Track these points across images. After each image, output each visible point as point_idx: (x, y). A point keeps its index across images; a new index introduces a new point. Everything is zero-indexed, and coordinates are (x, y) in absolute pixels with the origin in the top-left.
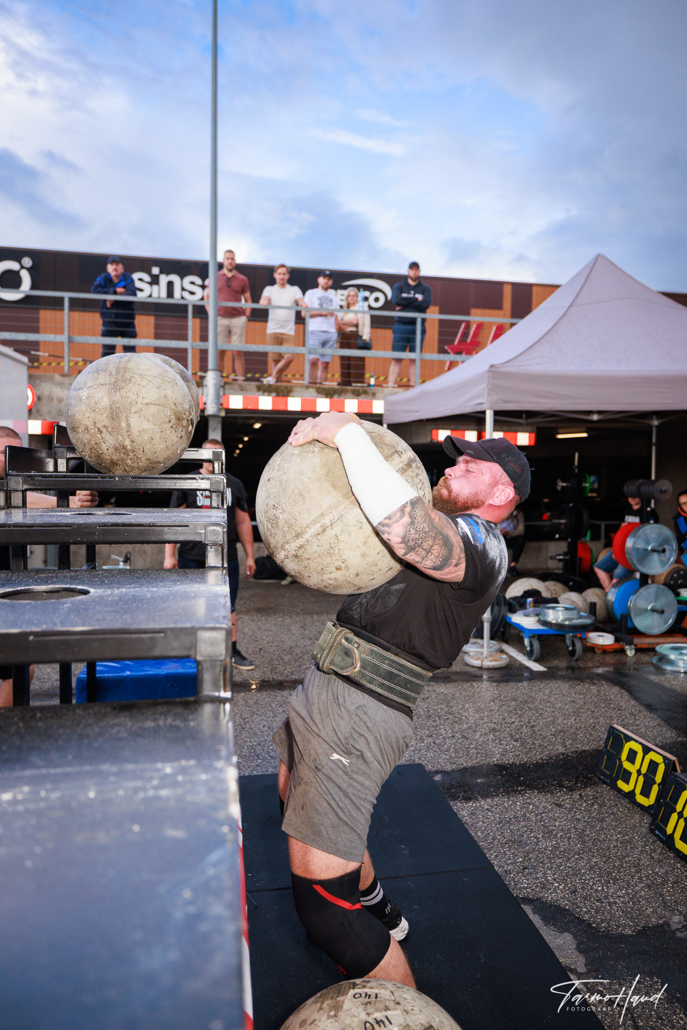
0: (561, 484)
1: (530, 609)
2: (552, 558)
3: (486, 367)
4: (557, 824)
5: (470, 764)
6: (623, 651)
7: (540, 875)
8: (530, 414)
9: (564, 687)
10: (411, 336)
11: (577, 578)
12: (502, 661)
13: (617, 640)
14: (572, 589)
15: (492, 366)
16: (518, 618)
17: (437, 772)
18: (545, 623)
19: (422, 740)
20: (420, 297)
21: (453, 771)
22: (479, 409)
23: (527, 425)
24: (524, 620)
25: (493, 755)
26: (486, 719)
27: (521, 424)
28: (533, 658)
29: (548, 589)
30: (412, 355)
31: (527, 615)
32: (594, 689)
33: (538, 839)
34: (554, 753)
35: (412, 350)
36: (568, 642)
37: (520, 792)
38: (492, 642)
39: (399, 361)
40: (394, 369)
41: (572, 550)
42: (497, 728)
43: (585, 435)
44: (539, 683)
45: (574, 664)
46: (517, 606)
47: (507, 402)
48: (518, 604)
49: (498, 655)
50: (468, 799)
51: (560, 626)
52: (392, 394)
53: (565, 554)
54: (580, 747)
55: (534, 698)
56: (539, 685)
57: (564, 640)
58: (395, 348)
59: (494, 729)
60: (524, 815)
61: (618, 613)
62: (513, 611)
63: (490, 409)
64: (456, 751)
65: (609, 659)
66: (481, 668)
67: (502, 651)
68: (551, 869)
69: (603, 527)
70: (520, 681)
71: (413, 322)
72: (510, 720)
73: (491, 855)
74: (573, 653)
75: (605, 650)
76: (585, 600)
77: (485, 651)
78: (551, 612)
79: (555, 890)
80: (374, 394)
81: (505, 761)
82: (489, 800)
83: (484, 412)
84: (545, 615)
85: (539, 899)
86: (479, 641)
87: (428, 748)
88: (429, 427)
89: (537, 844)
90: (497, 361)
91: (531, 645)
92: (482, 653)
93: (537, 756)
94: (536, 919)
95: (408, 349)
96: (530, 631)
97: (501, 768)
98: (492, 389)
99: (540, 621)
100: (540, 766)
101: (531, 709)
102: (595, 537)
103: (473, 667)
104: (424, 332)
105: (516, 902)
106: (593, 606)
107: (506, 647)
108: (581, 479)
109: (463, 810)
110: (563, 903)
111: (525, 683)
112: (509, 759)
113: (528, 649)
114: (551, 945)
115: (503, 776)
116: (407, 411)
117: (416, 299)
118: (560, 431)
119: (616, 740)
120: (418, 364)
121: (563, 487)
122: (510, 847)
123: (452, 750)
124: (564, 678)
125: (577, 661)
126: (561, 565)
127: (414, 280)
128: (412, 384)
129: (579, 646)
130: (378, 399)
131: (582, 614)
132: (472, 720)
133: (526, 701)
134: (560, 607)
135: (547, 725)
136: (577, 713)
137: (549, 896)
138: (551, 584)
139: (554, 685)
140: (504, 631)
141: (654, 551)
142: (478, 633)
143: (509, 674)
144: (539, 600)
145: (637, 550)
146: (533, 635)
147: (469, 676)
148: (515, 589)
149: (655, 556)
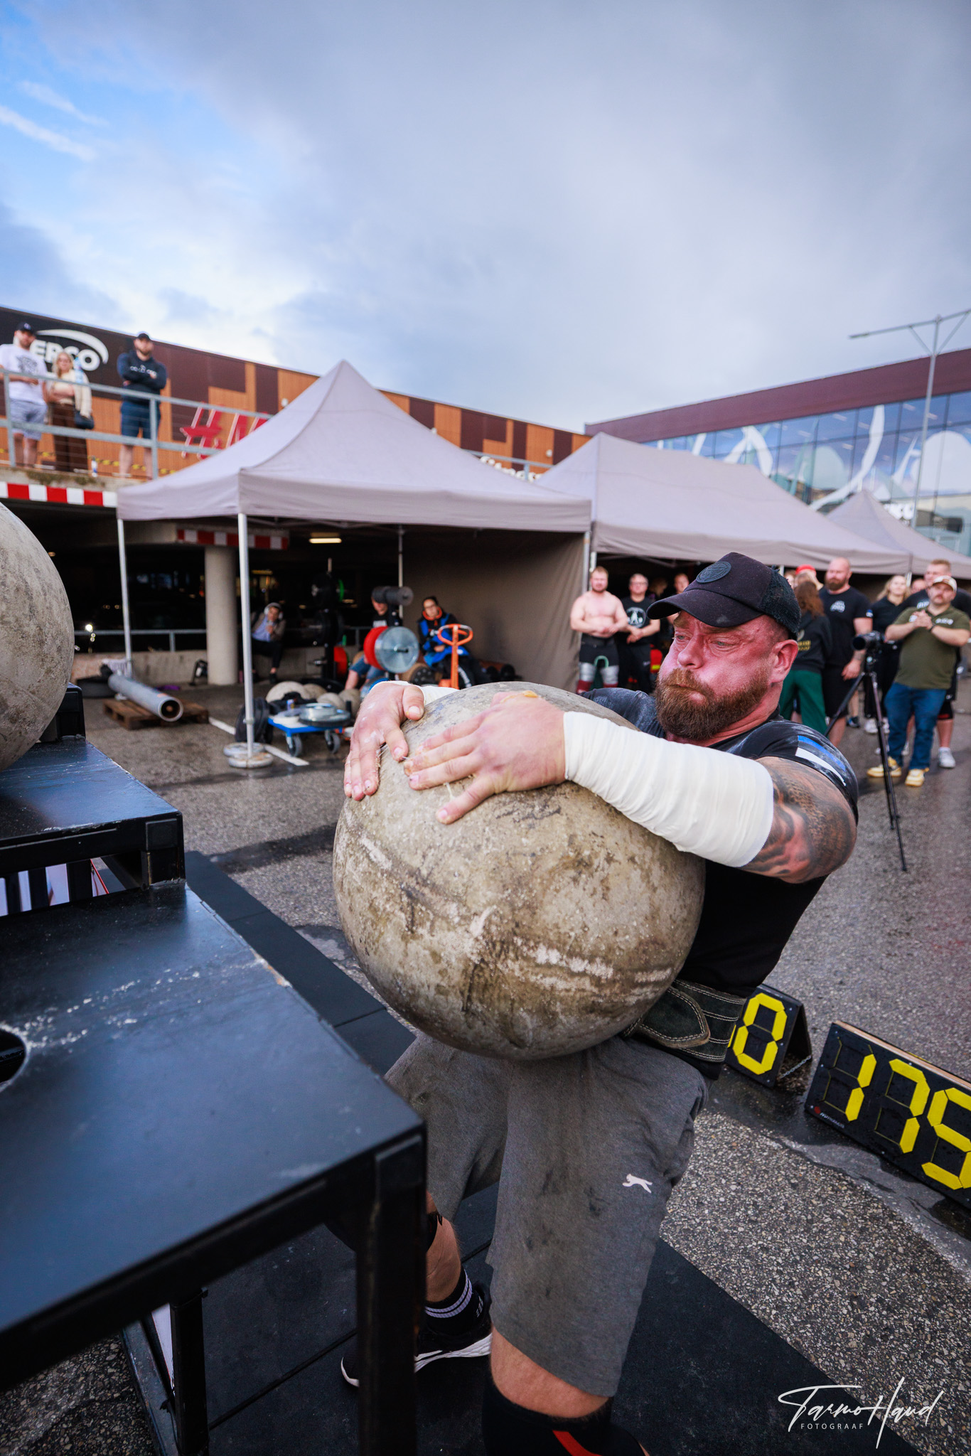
0: (316, 590)
1: (291, 710)
3: (236, 470)
4: (321, 875)
5: (243, 845)
7: (308, 909)
10: (143, 420)
11: (335, 682)
12: (265, 760)
14: (329, 691)
15: (242, 469)
16: (281, 720)
17: (213, 856)
18: (305, 722)
19: (195, 833)
20: (153, 374)
21: (228, 853)
22: (229, 512)
24: (285, 721)
25: (263, 835)
26: (255, 809)
28: (296, 753)
29: (307, 691)
30: (147, 443)
31: (288, 716)
33: (305, 887)
34: (317, 826)
35: (147, 435)
36: (327, 737)
37: (289, 859)
38: (257, 745)
39: (130, 447)
40: (124, 458)
41: (329, 655)
42: (265, 814)
43: (337, 541)
44: (302, 775)
45: (333, 756)
46: (278, 708)
47: (259, 507)
48: (280, 706)
49: (262, 755)
50: (243, 870)
51: (319, 723)
52: (126, 486)
53: (323, 659)
55: (299, 788)
57: (324, 738)
58: (124, 432)
59: (263, 817)
60: (294, 873)
62: (274, 712)
63: (243, 513)
64: (229, 837)
66: (246, 768)
67: (266, 752)
68: (316, 904)
69: (357, 632)
70: (285, 775)
71: (145, 403)
72: (277, 807)
73: (269, 905)
74: (331, 747)
76: (341, 700)
77: (249, 752)
78: (310, 711)
79: (321, 917)
80: (103, 485)
81: (275, 838)
82: (263, 869)
83: (236, 516)
84: (305, 713)
85: (309, 925)
86: (243, 744)
87: (202, 838)
88: (175, 527)
89: (305, 891)
90: (249, 462)
91: (294, 743)
92: (247, 755)
93: (303, 831)
94: (307, 937)
95: (140, 434)
96: (291, 730)
97: (271, 844)
98: (243, 493)
99: (301, 721)
100: (305, 838)
101: (295, 796)
102: (351, 642)
103: (238, 768)
104: (159, 416)
105: (292, 930)
107: (269, 748)
108: (335, 587)
109: (241, 879)
110: (329, 923)
111: (290, 777)
112: (279, 836)
113: (291, 746)
114: (320, 949)
115: (273, 849)
116: (146, 508)
117: (149, 376)
118: (314, 534)
120: (155, 452)
121: (318, 593)
122: (283, 897)
123: (225, 837)
124: (323, 769)
125: (336, 753)
126: (319, 670)
127: (145, 354)
128: (149, 475)
129: (337, 740)
130: (109, 490)
131: (339, 711)
132: (241, 812)
133: (291, 791)
134: (319, 706)
135: (311, 807)
137: (316, 921)
138: (310, 687)
139: (315, 775)
140: (267, 734)
141: (399, 651)
142: (241, 737)
143: (274, 770)
144: (299, 701)
145: (385, 651)
146: (294, 733)
147: (235, 776)
148: (276, 693)
149: (400, 656)
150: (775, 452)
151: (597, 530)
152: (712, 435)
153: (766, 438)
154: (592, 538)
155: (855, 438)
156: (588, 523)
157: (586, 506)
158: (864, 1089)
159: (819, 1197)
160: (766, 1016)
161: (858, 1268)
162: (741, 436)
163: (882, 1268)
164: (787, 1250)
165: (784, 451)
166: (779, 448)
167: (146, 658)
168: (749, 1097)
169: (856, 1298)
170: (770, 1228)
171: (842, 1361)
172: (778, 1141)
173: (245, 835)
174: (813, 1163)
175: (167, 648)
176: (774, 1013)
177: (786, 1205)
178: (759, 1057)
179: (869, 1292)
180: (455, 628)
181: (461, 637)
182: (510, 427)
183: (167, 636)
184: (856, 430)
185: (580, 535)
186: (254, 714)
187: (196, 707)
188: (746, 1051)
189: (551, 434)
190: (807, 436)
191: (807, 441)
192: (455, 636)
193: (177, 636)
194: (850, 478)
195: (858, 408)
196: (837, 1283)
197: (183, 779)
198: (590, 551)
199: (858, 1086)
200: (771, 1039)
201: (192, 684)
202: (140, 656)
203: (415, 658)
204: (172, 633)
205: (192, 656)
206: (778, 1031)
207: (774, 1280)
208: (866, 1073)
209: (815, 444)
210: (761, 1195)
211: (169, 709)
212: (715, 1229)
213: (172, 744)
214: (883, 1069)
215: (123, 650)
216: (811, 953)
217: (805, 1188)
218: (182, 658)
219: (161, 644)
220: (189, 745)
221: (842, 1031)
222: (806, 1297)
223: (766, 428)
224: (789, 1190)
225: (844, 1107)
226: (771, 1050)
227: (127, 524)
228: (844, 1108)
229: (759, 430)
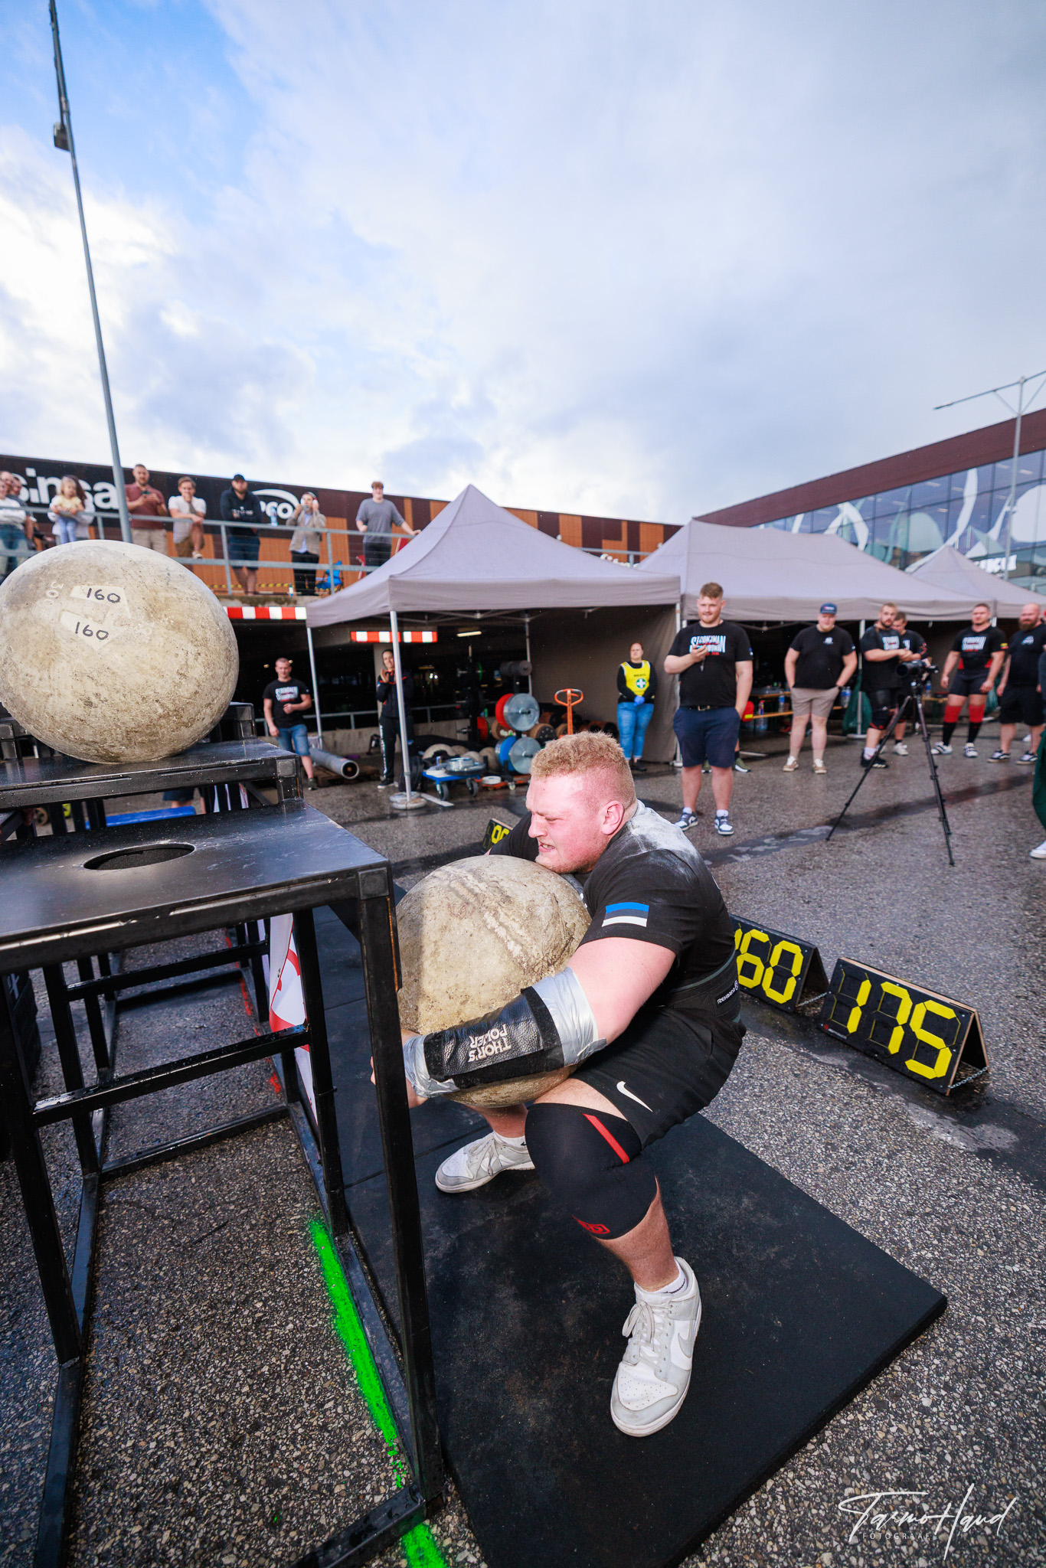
0: (460, 672)
1: (439, 765)
2: (458, 732)
3: (386, 578)
6: (507, 787)
8: (432, 615)
9: (466, 812)
11: (477, 744)
12: (421, 803)
13: (503, 780)
15: (393, 576)
16: (431, 772)
18: (451, 772)
22: (384, 611)
23: (430, 625)
24: (435, 772)
26: (410, 837)
27: (424, 625)
28: (444, 798)
29: (454, 751)
30: (326, 566)
31: (438, 769)
32: (485, 811)
36: (468, 784)
38: (415, 792)
41: (474, 725)
42: (417, 840)
43: (479, 633)
44: (448, 813)
45: (472, 798)
46: (430, 764)
47: (405, 605)
48: (432, 762)
49: (417, 800)
50: (398, 877)
51: (461, 773)
53: (470, 727)
54: (473, 841)
55: (445, 821)
56: (445, 815)
57: (465, 784)
59: (416, 842)
61: (502, 760)
62: (427, 767)
63: (393, 611)
65: (498, 793)
66: (406, 810)
67: (421, 797)
70: (434, 813)
72: (427, 835)
74: (472, 792)
75: (495, 788)
77: (408, 798)
78: (455, 764)
80: (295, 602)
81: (423, 855)
83: (388, 615)
84: (451, 766)
86: (403, 791)
88: (348, 630)
90: (395, 572)
91: (442, 789)
92: (406, 800)
96: (439, 779)
97: (420, 859)
98: (393, 595)
99: (447, 772)
100: (446, 854)
101: (442, 827)
103: (399, 810)
106: (486, 759)
107: (424, 795)
108: (476, 668)
111: (439, 814)
112: (427, 853)
113: (440, 792)
115: (421, 862)
116: (327, 616)
118: (460, 630)
119: (492, 825)
121: (462, 675)
124: (468, 808)
125: (475, 796)
126: (465, 735)
129: (475, 786)
130: (300, 605)
131: (477, 764)
132: (400, 838)
133: (439, 823)
134: (460, 760)
136: (472, 825)
138: (456, 747)
139: (458, 812)
140: (423, 784)
141: (523, 713)
142: (402, 788)
143: (428, 810)
144: (445, 757)
145: (512, 714)
146: (442, 781)
147: (394, 816)
148: (429, 754)
149: (524, 718)
150: (871, 524)
151: (687, 601)
152: (809, 514)
153: (861, 512)
154: (682, 609)
155: (949, 501)
156: (678, 596)
157: (677, 581)
158: (861, 1008)
159: (815, 1083)
160: (787, 958)
161: (837, 1126)
162: (837, 513)
163: (857, 1127)
164: (781, 1114)
165: (878, 521)
166: (874, 519)
167: (334, 735)
168: (772, 1019)
169: (831, 1144)
170: (771, 1100)
171: (809, 1181)
172: (791, 1047)
173: (401, 854)
174: (816, 1061)
175: (349, 727)
176: (793, 955)
177: (787, 1087)
178: (781, 990)
179: (842, 1141)
180: (569, 691)
181: (574, 699)
182: (624, 527)
183: (349, 717)
184: (949, 495)
185: (672, 607)
186: (411, 769)
187: (370, 768)
188: (772, 986)
189: (661, 529)
190: (903, 505)
191: (901, 510)
192: (569, 698)
193: (355, 716)
194: (945, 539)
195: (951, 474)
196: (817, 1134)
197: (359, 819)
198: (681, 620)
199: (857, 1005)
200: (791, 975)
201: (369, 753)
202: (329, 734)
203: (537, 718)
204: (352, 715)
205: (368, 732)
206: (796, 969)
207: (766, 1131)
208: (863, 996)
209: (910, 511)
210: (768, 1080)
211: (349, 769)
212: (725, 1099)
213: (351, 796)
214: (876, 991)
215: (316, 730)
216: (849, 925)
217: (806, 1077)
218: (360, 733)
219: (344, 724)
220: (364, 796)
221: (845, 964)
222: (789, 1141)
223: (861, 502)
224: (791, 1078)
225: (846, 1021)
226: (791, 984)
227: (313, 630)
228: (846, 1023)
229: (854, 505)
